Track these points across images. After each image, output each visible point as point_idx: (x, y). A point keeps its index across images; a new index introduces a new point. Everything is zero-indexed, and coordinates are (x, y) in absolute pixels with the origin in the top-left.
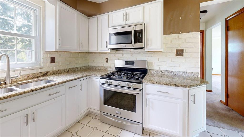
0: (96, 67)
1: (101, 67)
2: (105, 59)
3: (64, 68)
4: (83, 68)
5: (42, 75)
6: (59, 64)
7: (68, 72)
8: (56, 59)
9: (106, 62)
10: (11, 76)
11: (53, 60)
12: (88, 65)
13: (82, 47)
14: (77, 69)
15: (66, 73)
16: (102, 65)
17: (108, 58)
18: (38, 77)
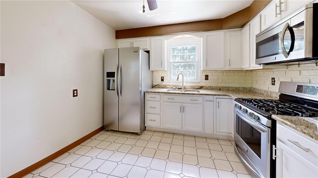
0: (258, 90)
1: (265, 91)
2: (271, 79)
3: (216, 85)
4: (241, 89)
5: (199, 87)
6: (212, 82)
7: (220, 90)
8: (209, 77)
9: (272, 85)
10: (184, 85)
11: (207, 77)
12: (251, 86)
13: (230, 65)
14: (231, 89)
15: (218, 90)
16: (266, 89)
17: (274, 78)
18: (197, 89)
